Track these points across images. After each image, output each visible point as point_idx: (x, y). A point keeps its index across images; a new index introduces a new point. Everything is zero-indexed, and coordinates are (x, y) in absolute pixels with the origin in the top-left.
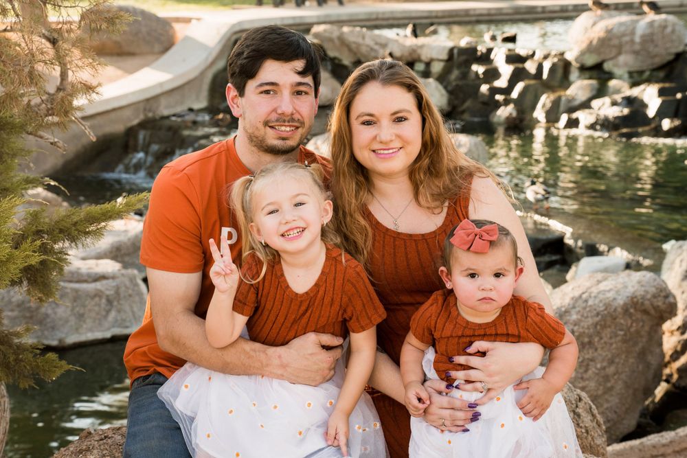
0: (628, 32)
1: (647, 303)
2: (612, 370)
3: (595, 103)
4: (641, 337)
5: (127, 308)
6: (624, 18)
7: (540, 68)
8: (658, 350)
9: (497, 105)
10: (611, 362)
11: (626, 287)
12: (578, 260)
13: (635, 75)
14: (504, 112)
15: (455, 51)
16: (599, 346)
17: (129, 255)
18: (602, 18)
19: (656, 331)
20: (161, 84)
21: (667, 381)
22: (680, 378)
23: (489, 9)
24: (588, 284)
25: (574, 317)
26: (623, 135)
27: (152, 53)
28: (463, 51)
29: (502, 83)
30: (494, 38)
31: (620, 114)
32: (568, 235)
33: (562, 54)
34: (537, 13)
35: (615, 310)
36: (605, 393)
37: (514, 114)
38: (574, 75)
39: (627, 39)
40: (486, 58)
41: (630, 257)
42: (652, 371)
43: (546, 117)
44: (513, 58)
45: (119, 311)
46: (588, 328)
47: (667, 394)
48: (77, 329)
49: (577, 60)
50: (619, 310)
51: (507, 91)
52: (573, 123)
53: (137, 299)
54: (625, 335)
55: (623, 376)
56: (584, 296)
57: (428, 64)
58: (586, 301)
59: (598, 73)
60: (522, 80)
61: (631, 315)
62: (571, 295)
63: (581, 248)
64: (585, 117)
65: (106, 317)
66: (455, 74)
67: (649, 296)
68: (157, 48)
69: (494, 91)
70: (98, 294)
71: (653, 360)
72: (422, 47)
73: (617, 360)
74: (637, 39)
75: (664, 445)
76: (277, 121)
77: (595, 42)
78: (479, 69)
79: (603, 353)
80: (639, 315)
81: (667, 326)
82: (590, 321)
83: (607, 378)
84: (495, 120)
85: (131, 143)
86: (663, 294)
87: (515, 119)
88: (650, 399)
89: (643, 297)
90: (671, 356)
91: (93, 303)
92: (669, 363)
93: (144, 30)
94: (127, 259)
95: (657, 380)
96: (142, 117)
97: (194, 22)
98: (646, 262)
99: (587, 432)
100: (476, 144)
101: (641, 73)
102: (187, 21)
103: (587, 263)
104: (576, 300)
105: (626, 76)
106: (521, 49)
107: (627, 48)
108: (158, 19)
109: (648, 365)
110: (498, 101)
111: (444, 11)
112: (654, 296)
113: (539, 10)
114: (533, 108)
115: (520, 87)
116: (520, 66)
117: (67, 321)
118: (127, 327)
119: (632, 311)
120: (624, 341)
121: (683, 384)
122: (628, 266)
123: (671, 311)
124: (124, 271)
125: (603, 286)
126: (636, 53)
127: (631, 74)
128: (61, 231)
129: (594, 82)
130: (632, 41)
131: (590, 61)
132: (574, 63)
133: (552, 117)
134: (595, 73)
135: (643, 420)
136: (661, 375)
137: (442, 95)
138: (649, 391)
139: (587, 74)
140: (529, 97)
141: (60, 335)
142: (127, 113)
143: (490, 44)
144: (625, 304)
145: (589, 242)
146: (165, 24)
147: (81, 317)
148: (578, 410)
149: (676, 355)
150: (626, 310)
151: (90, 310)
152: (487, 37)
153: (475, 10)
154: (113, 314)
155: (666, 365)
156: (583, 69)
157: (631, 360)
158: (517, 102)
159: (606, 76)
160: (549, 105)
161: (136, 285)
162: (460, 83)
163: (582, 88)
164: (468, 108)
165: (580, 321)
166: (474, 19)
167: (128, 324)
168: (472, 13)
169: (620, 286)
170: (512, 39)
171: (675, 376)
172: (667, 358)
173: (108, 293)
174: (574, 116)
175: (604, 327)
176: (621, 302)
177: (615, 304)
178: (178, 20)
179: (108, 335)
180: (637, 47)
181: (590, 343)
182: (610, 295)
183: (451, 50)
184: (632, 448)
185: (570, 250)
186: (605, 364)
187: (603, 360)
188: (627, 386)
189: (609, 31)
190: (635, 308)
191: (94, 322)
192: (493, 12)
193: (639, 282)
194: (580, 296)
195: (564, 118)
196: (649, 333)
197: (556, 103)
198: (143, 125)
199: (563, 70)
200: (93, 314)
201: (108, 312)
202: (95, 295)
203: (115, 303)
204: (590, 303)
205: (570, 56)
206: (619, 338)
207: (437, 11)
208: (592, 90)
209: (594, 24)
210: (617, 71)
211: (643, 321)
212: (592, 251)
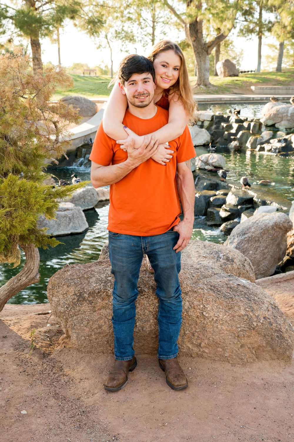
0: (285, 112)
1: (281, 225)
2: (266, 251)
3: (271, 141)
4: (278, 238)
5: (77, 222)
6: (284, 106)
7: (249, 125)
8: (285, 243)
9: (231, 141)
10: (266, 248)
11: (273, 218)
12: (259, 207)
13: (288, 129)
14: (234, 144)
15: (214, 117)
16: (262, 241)
17: (77, 200)
18: (275, 105)
19: (284, 236)
20: (91, 129)
21: (288, 255)
22: (293, 254)
23: (230, 98)
24: (259, 217)
25: (253, 230)
26: (282, 155)
27: (88, 116)
28: (217, 117)
29: (233, 131)
30: (231, 112)
31: (281, 146)
32: (255, 197)
33: (259, 120)
34: (251, 100)
35: (269, 227)
36: (263, 259)
37: (238, 145)
38: (263, 128)
39: (285, 114)
40: (227, 120)
41: (279, 206)
42: (282, 251)
43: (251, 146)
44: (239, 121)
45: (74, 223)
46: (258, 234)
47: (288, 260)
48: (58, 229)
49: (264, 122)
50: (270, 227)
51: (235, 134)
52: (262, 149)
53: (81, 218)
54: (272, 237)
55: (271, 253)
56: (257, 222)
57: (203, 122)
58: (258, 224)
59: (273, 128)
60: (242, 130)
61: (275, 230)
62: (252, 221)
63: (260, 202)
64: (267, 147)
65: (68, 225)
66: (214, 127)
67: (282, 222)
68: (90, 114)
69: (230, 134)
70: (66, 216)
71: (283, 247)
72: (201, 114)
73: (269, 247)
74: (289, 115)
75: (280, 278)
76: (138, 95)
77: (272, 115)
78: (224, 125)
79: (263, 244)
80: (278, 230)
81: (289, 234)
82: (259, 232)
83: (264, 254)
84: (230, 147)
85: (78, 154)
86: (287, 221)
87: (238, 147)
88: (281, 262)
89: (279, 223)
90: (290, 246)
91: (64, 220)
92: (289, 248)
93: (85, 106)
94: (76, 202)
95: (284, 254)
96: (83, 143)
97: (105, 102)
98: (285, 208)
99: (247, 272)
100: (220, 157)
101: (290, 129)
102: (102, 102)
103: (262, 208)
104: (254, 223)
105: (284, 130)
106: (242, 117)
107: (285, 118)
108: (90, 102)
109: (281, 249)
110: (231, 139)
111: (211, 99)
112: (284, 222)
113: (252, 99)
114: (246, 142)
115: (240, 133)
116: (241, 124)
117: (54, 226)
118: (77, 230)
119: (275, 228)
120: (272, 240)
121: (293, 256)
122: (278, 210)
123: (290, 228)
124: (75, 207)
125: (264, 218)
126: (288, 120)
127: (286, 129)
128: (57, 194)
129: (271, 132)
130: (287, 115)
131: (270, 123)
132: (263, 124)
133: (254, 146)
134: (272, 128)
135: (277, 270)
136: (286, 253)
137: (208, 136)
138: (280, 259)
139: (269, 129)
140: (244, 137)
141: (51, 232)
142: (77, 141)
143: (230, 114)
144: (273, 225)
145: (263, 200)
146: (93, 104)
147: (59, 225)
148: (245, 264)
149: (292, 245)
150: (273, 228)
151: (63, 223)
152: (228, 111)
153: (224, 98)
154: (71, 224)
155: (288, 249)
156: (267, 126)
157: (274, 247)
158: (240, 140)
159: (277, 130)
160: (252, 141)
161: (80, 213)
162: (216, 131)
163: (266, 134)
164: (219, 141)
165: (255, 231)
166: (223, 102)
167: (77, 228)
168: (223, 100)
169: (271, 218)
170: (239, 112)
171: (291, 253)
172: (288, 246)
173: (69, 216)
174: (263, 146)
175: (264, 234)
176: (271, 225)
177: (269, 225)
178: (98, 102)
179: (69, 232)
180: (289, 118)
181: (258, 240)
182: (267, 221)
183: (213, 117)
184: (269, 279)
185: (256, 203)
186: (263, 248)
187: (263, 247)
188: (272, 257)
189: (278, 111)
190: (276, 227)
191: (64, 227)
192: (232, 100)
193: (278, 217)
194: (256, 222)
195: (259, 147)
196: (282, 237)
197: (256, 140)
198: (83, 146)
199: (259, 126)
200: (64, 224)
201: (69, 223)
202: (65, 217)
203: (72, 220)
204: (259, 224)
205: (262, 121)
206: (270, 238)
207: (208, 99)
208: (270, 135)
209: (272, 108)
210: (281, 128)
211: (279, 232)
212: (264, 203)
